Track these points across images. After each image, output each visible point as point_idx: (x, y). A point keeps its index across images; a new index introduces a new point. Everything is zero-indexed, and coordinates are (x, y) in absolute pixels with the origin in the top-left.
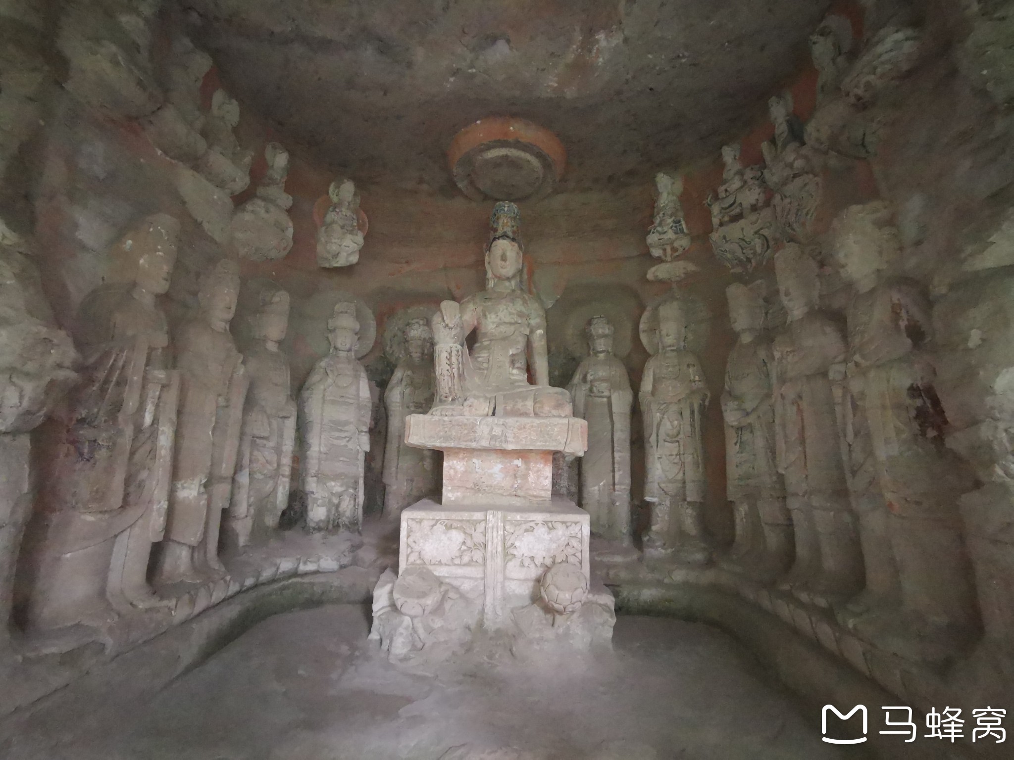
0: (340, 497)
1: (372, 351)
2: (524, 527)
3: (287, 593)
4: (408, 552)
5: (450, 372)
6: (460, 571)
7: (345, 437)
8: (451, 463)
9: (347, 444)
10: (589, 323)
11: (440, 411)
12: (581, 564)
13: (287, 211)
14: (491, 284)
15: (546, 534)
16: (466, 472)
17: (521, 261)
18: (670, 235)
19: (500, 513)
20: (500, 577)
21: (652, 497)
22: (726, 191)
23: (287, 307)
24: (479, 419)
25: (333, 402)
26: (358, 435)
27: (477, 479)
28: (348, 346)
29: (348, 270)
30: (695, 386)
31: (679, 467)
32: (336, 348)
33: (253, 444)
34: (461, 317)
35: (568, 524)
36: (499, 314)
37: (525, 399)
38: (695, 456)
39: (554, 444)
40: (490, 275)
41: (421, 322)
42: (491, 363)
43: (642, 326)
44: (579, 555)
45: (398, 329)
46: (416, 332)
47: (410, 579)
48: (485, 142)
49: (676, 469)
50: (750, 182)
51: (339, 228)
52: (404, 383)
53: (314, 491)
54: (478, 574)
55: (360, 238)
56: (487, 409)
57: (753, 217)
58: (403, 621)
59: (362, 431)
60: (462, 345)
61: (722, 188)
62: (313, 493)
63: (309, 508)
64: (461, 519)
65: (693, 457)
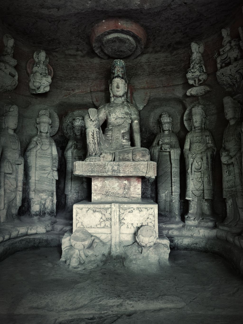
0: (45, 200)
1: (57, 133)
2: (128, 210)
3: (24, 242)
4: (77, 223)
5: (94, 142)
6: (100, 230)
7: (47, 173)
8: (95, 183)
9: (47, 176)
10: (160, 116)
11: (89, 159)
12: (154, 226)
13: (14, 67)
14: (112, 99)
15: (138, 213)
16: (102, 187)
17: (126, 88)
18: (198, 73)
19: (117, 204)
20: (118, 233)
21: (189, 197)
22: (223, 51)
23: (17, 113)
24: (107, 163)
25: (41, 157)
26: (53, 172)
27: (107, 190)
28: (46, 131)
29: (45, 95)
30: (209, 145)
31: (201, 183)
32: (41, 132)
33: (5, 177)
34: (98, 116)
35: (148, 209)
36: (116, 114)
37: (128, 153)
38: (209, 178)
39: (141, 173)
40: (112, 95)
41: (80, 118)
42: (113, 137)
43: (185, 118)
44: (153, 222)
45: (70, 122)
46: (78, 123)
47: (78, 234)
48: (107, 31)
49: (200, 185)
50: (234, 47)
51: (39, 74)
52: (73, 148)
53: (34, 197)
54: (108, 231)
55: (49, 79)
56: (111, 158)
57: (235, 64)
58: (75, 252)
59: (54, 170)
60: (99, 129)
61: (222, 50)
62: (33, 199)
63: (32, 205)
64: (100, 207)
65: (208, 179)
